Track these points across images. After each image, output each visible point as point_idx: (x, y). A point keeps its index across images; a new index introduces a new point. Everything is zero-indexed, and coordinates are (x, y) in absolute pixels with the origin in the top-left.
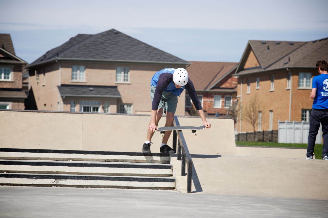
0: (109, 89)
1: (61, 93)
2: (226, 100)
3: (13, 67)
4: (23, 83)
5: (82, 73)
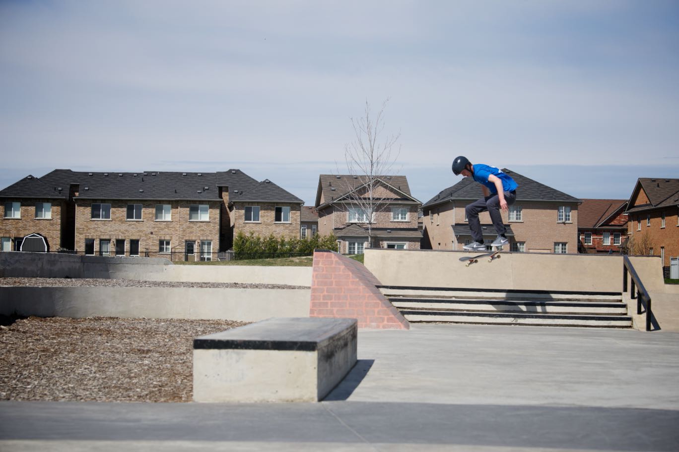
1: (455, 232)
2: (615, 238)
3: (410, 207)
4: (419, 223)
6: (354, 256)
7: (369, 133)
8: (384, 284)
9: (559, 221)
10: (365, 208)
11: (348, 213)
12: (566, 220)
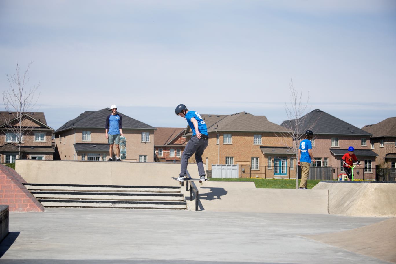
0: (106, 145)
1: (76, 149)
2: (177, 152)
3: (46, 132)
4: (52, 143)
5: (89, 136)
6: (8, 164)
7: (19, 84)
8: (28, 183)
9: (142, 142)
10: (16, 132)
11: (5, 136)
12: (147, 140)
